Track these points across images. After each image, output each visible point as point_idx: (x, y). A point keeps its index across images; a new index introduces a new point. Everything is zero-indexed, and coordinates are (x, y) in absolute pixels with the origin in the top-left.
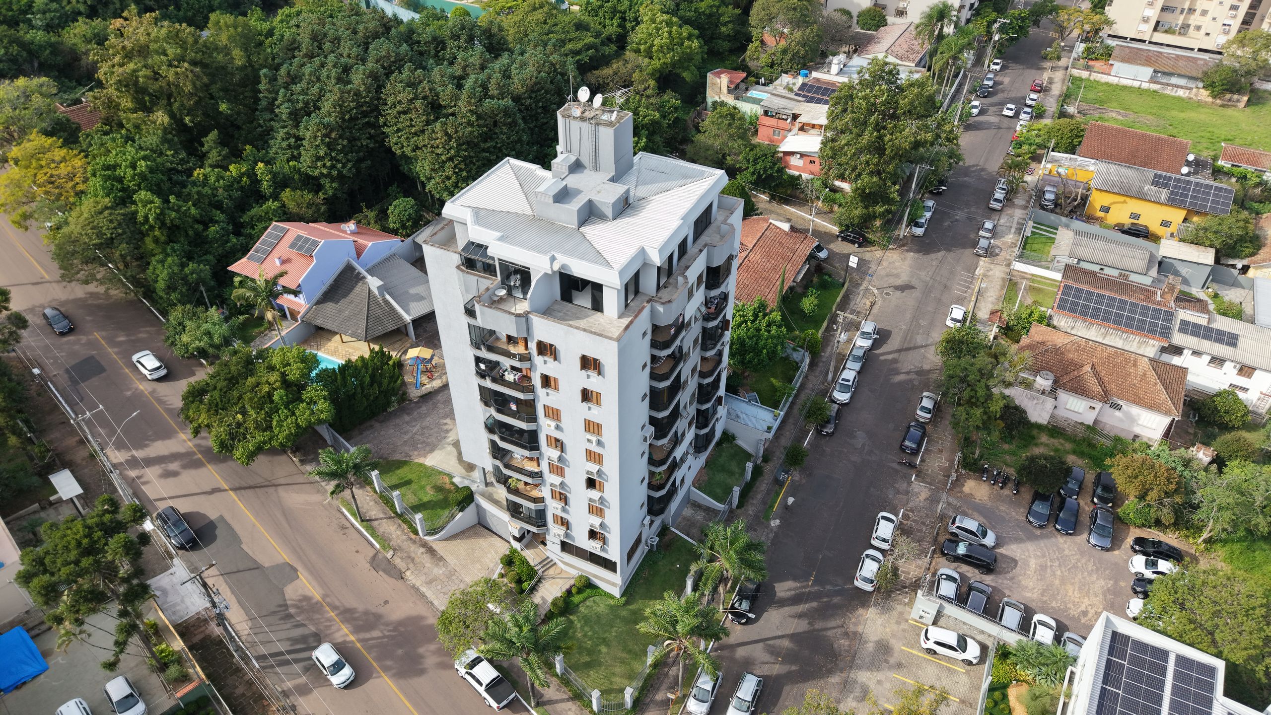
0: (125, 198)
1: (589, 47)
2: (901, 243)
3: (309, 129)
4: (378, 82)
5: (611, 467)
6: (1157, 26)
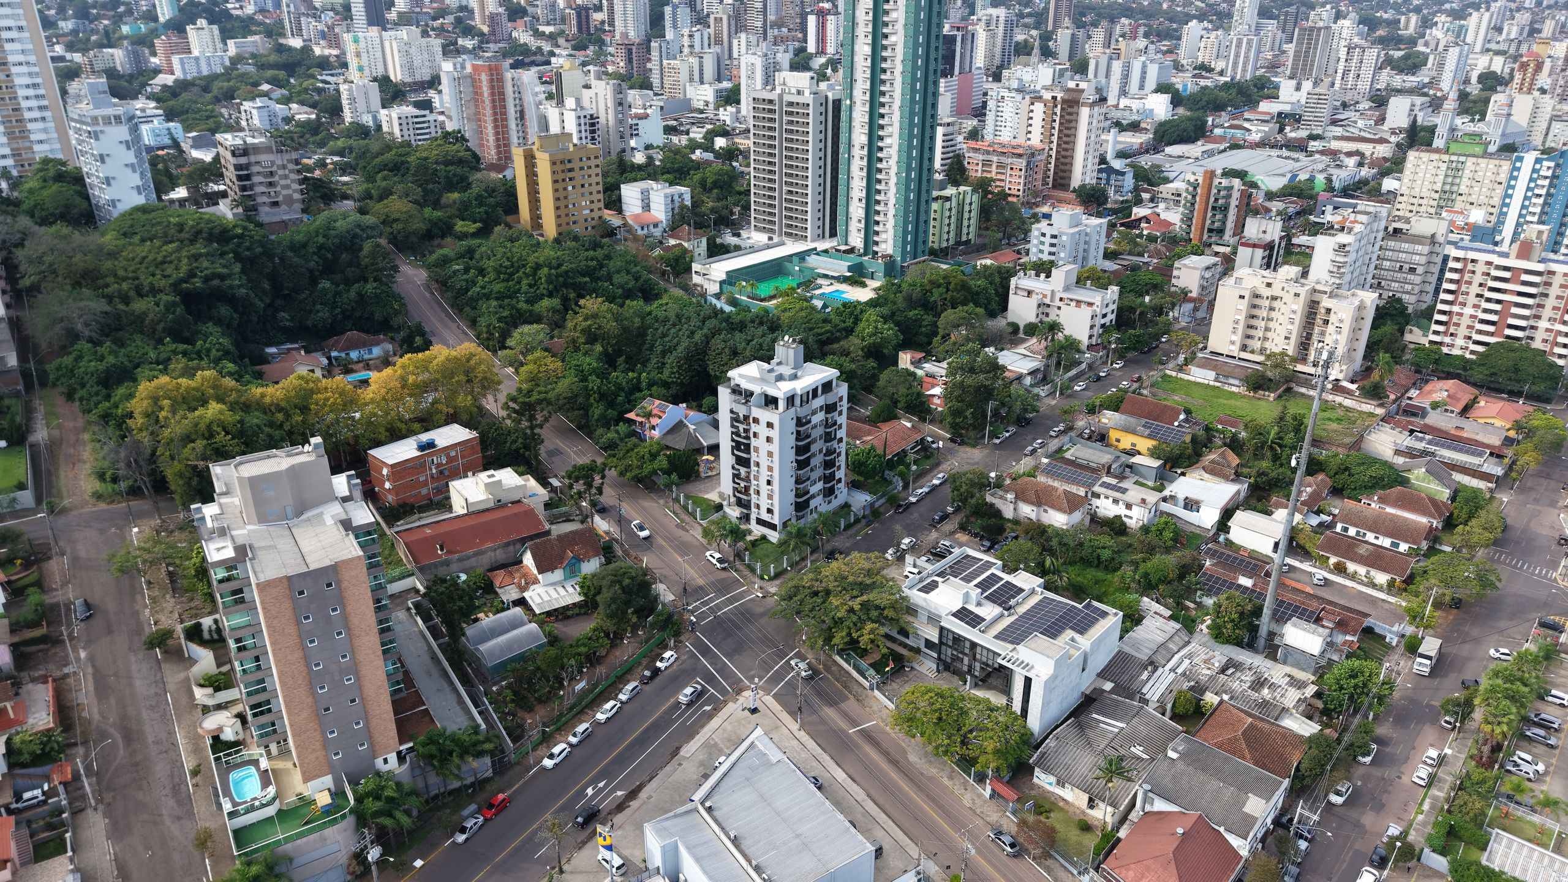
0: (584, 379)
1: (827, 332)
2: (984, 446)
3: (670, 359)
4: (707, 339)
5: (776, 473)
6: (1244, 348)
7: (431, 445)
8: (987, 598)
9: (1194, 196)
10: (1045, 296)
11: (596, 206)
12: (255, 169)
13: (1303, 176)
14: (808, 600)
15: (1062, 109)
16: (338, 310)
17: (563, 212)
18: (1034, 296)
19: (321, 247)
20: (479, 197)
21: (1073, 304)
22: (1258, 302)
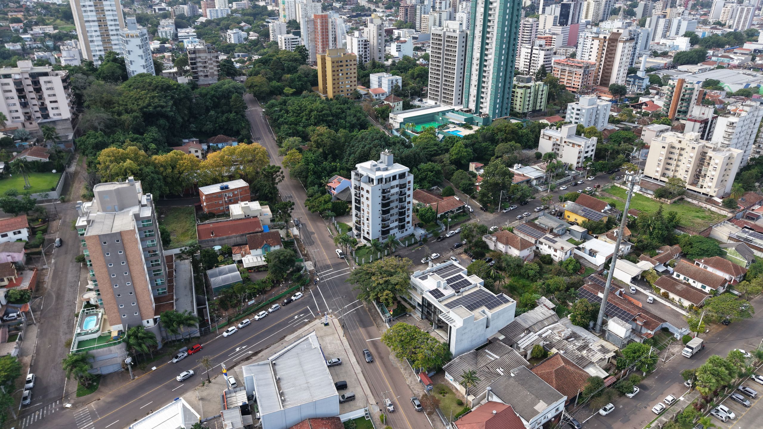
0: (308, 164)
1: (435, 150)
2: (496, 213)
3: (351, 157)
4: (371, 149)
5: (370, 215)
6: (664, 175)
7: (227, 187)
8: (451, 286)
9: (672, 93)
10: (557, 140)
11: (353, 84)
12: (198, 60)
13: (753, 85)
14: (364, 276)
15: (608, 43)
16: (217, 125)
17: (336, 86)
18: (552, 139)
19: (213, 96)
20: (299, 77)
21: (571, 145)
22: (673, 150)
